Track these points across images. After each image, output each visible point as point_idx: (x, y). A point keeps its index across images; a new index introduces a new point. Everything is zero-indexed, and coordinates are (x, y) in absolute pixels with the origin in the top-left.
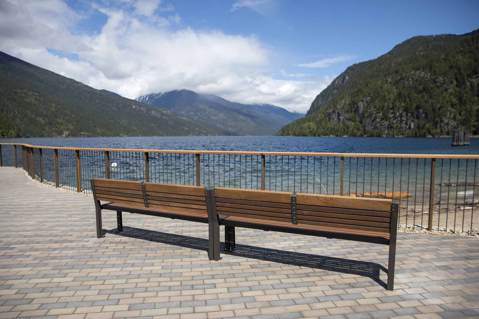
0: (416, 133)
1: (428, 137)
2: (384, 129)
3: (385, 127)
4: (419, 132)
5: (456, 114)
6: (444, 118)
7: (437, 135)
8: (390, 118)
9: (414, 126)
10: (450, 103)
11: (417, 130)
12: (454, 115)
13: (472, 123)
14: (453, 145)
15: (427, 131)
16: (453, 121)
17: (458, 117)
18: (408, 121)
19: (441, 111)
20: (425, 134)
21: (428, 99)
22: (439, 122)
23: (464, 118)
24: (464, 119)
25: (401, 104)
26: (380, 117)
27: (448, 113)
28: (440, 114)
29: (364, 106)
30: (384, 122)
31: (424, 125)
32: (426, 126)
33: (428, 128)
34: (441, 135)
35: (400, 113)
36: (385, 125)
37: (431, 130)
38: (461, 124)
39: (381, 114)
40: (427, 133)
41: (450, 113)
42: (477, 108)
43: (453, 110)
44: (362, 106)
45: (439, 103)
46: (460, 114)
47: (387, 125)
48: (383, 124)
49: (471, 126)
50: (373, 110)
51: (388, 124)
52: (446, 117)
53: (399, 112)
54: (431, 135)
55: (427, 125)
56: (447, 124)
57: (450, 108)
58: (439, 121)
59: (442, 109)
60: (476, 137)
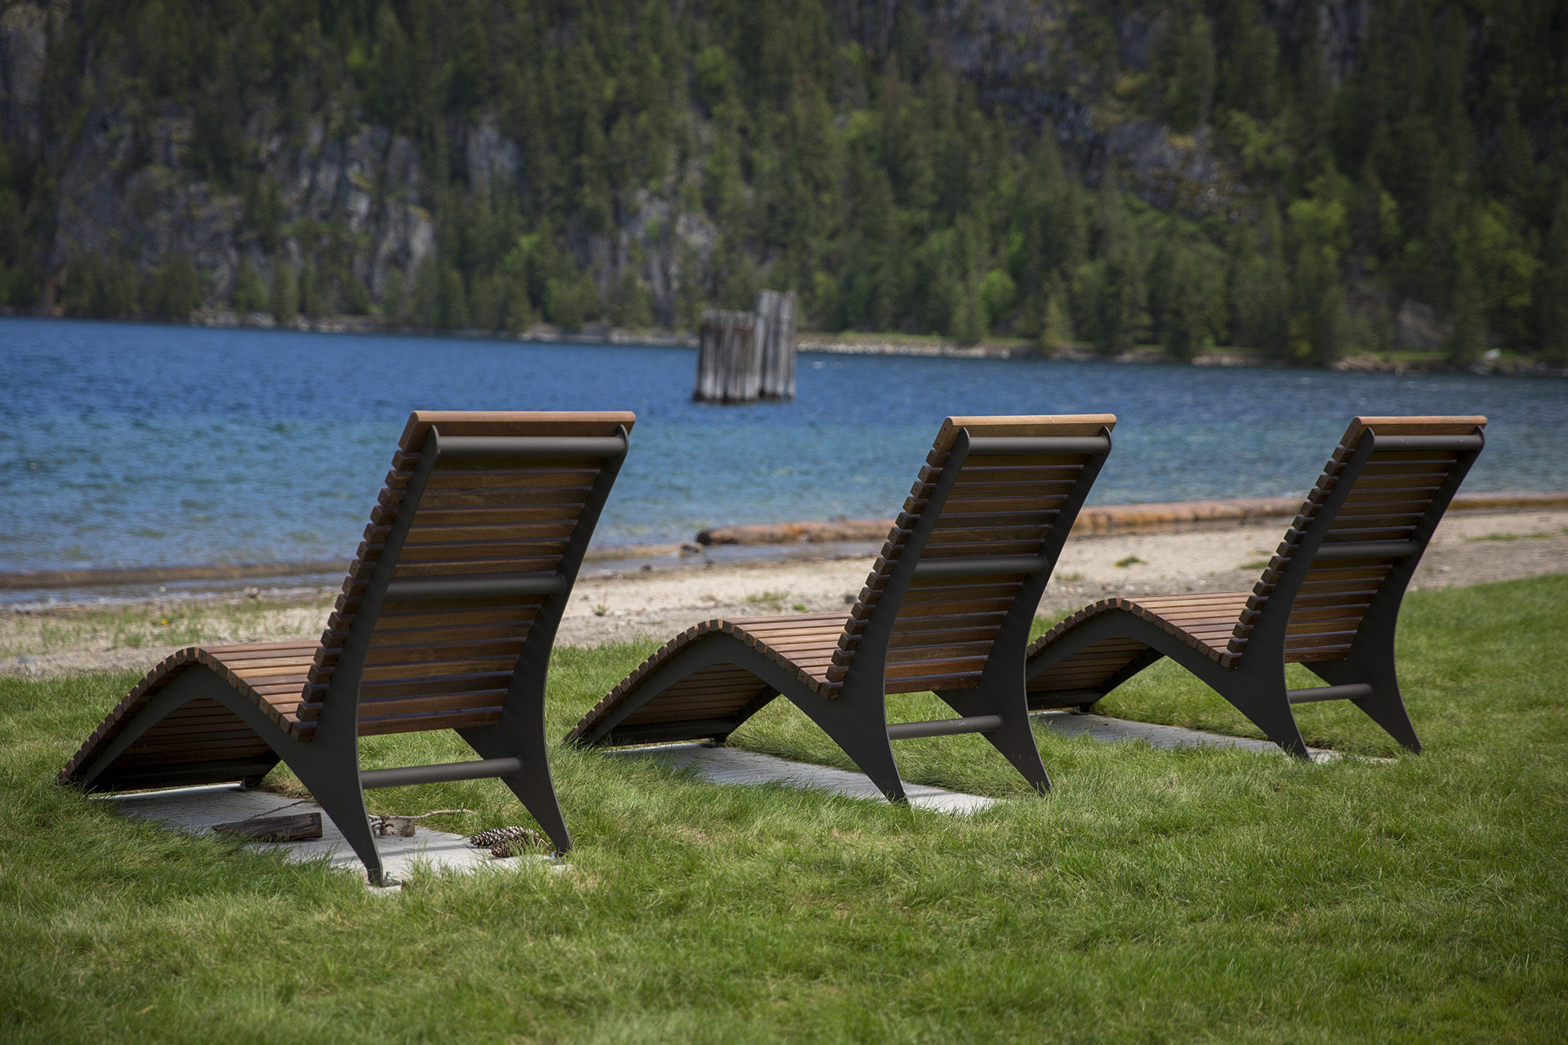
0: (444, 300)
1: (527, 335)
2: (203, 257)
3: (218, 235)
4: (468, 290)
5: (722, 162)
6: (642, 195)
7: (589, 327)
8: (260, 168)
9: (438, 238)
10: (684, 76)
11: (455, 276)
12: (705, 172)
13: (818, 244)
14: (698, 397)
15: (520, 289)
16: (701, 216)
17: (739, 192)
18: (390, 200)
19: (622, 133)
20: (504, 309)
21: (538, 31)
22: (609, 223)
23: (767, 196)
24: (772, 209)
25: (344, 50)
26: (176, 151)
27: (671, 154)
28: (615, 159)
29: (49, 49)
30: (207, 197)
31: (506, 242)
32: (515, 244)
33: (530, 264)
34: (618, 323)
35: (333, 125)
36: (213, 219)
37: (553, 283)
38: (750, 242)
39: (181, 130)
40: (523, 307)
41: (684, 157)
42: (853, 133)
43: (707, 133)
44: (39, 44)
45: (610, 71)
46: (748, 171)
47: (225, 225)
48: (202, 213)
49: (814, 262)
50: (125, 82)
51: (239, 215)
52: (654, 185)
53: (327, 120)
54: (548, 319)
55: (526, 242)
56: (665, 237)
57: (685, 117)
58: (607, 209)
59: (624, 122)
60: (841, 347)
